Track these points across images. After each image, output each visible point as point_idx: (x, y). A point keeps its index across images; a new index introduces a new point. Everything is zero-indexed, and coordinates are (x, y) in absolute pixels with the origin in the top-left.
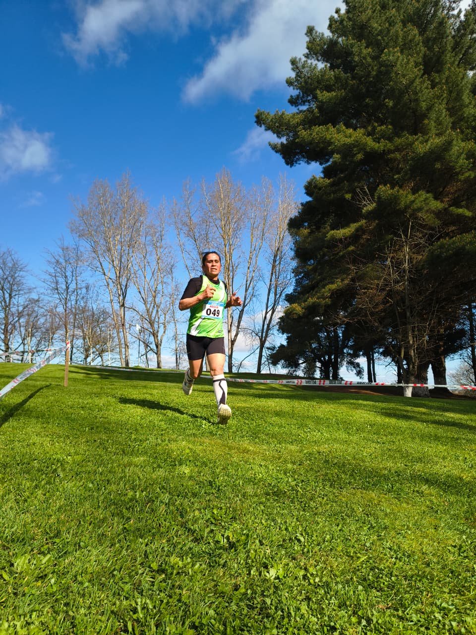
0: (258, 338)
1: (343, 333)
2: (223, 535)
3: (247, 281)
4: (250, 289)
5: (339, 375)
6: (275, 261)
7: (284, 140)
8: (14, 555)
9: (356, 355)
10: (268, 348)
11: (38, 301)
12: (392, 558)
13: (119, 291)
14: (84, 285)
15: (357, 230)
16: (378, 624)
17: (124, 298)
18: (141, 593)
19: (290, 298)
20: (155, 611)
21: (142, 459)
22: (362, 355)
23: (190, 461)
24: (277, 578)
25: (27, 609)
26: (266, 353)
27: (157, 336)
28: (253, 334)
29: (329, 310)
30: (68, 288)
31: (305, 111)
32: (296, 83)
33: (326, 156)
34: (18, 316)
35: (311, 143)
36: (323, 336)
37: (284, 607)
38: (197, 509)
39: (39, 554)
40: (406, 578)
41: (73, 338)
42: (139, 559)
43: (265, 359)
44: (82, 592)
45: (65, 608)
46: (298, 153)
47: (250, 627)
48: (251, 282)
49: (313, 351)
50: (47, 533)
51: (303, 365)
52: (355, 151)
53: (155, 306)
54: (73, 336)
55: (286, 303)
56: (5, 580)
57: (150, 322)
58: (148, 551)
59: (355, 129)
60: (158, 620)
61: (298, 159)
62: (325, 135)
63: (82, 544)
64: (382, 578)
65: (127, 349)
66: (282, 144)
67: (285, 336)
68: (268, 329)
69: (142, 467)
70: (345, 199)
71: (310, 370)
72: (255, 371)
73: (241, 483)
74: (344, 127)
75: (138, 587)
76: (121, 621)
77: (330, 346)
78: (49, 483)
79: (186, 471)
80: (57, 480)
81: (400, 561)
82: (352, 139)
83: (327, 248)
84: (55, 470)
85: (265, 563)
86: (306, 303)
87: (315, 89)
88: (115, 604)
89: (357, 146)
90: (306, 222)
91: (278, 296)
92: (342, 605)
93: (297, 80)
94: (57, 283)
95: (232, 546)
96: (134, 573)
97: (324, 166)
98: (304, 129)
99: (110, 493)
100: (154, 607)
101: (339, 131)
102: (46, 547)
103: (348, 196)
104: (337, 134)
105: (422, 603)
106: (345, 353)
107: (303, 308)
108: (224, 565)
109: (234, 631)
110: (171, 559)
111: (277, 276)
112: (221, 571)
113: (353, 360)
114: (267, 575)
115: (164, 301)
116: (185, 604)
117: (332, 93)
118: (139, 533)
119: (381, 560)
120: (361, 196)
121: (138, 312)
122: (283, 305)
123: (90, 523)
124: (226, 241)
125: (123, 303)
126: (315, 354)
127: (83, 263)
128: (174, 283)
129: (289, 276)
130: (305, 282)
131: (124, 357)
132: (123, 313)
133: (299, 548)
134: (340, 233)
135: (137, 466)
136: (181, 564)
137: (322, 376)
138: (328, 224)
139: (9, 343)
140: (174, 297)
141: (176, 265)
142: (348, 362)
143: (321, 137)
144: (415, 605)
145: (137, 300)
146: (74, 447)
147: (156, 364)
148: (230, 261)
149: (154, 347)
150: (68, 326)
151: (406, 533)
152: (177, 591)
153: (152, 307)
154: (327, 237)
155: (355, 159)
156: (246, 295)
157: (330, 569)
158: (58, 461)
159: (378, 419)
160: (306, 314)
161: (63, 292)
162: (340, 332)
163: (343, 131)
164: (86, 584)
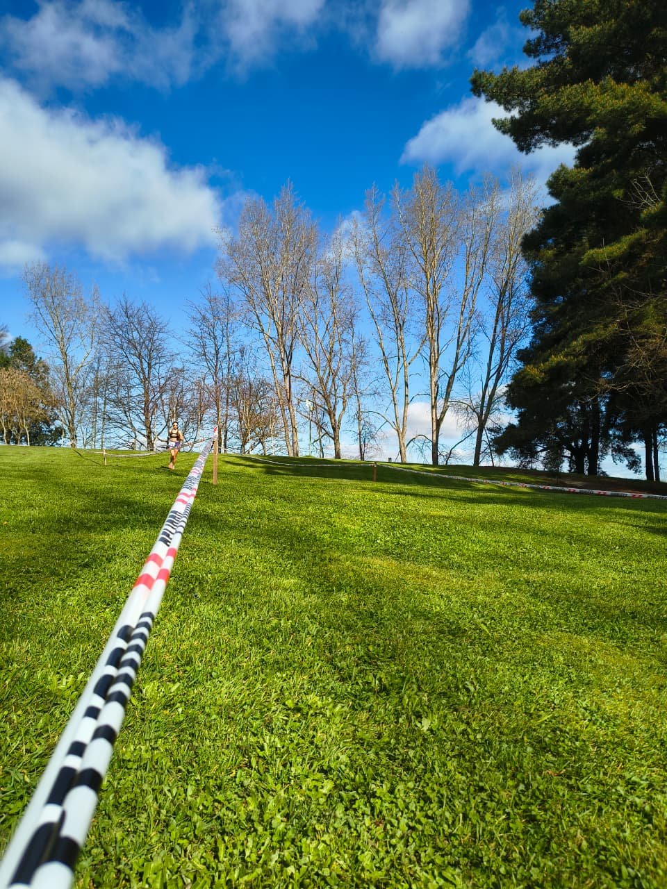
0: (475, 415)
1: (607, 405)
2: (375, 676)
3: (459, 333)
4: (465, 344)
5: (599, 468)
6: (501, 302)
7: (515, 113)
8: (142, 680)
9: (627, 439)
10: (491, 430)
11: (182, 371)
12: (585, 720)
13: (282, 354)
14: (237, 348)
15: (632, 246)
16: (539, 790)
17: (289, 363)
18: (271, 731)
19: (523, 356)
20: (282, 750)
21: (292, 581)
22: (638, 438)
23: (351, 587)
24: (431, 730)
25: (153, 736)
26: (486, 437)
27: (334, 415)
28: (469, 409)
29: (586, 371)
30: (217, 352)
31: (550, 63)
32: (536, 19)
33: (583, 130)
34: (159, 392)
35: (558, 114)
36: (574, 410)
37: (427, 761)
38: (350, 644)
39: (169, 681)
40: (595, 744)
41: (226, 418)
42: (273, 695)
43: (486, 446)
44: (208, 724)
45: (190, 738)
46: (538, 131)
47: (384, 777)
48: (465, 334)
49: (558, 433)
50: (179, 660)
51: (543, 454)
52: (631, 119)
53: (331, 374)
54: (227, 415)
55: (518, 362)
56: (133, 705)
57: (324, 396)
58: (285, 687)
59: (631, 83)
60: (285, 760)
61: (539, 141)
62: (582, 98)
63: (214, 674)
64: (563, 741)
65: (294, 432)
66: (513, 120)
67: (516, 412)
68: (491, 402)
69: (291, 591)
70: (613, 198)
71: (554, 460)
72: (470, 463)
73: (409, 617)
74: (613, 83)
75: (268, 725)
76: (247, 756)
77: (585, 425)
78: (184, 604)
79: (343, 599)
80: (194, 601)
81: (594, 724)
82: (625, 101)
83: (583, 277)
84: (193, 589)
85: (419, 712)
86: (547, 363)
87: (566, 25)
88: (241, 739)
89: (634, 112)
90: (550, 238)
91: (505, 354)
92: (501, 766)
93: (537, 14)
94: (204, 346)
95: (383, 689)
96: (266, 709)
97: (580, 147)
98: (547, 92)
99: (250, 620)
100: (283, 747)
101: (604, 90)
102: (177, 674)
103: (618, 193)
104: (602, 94)
105: (605, 774)
106: (611, 436)
107: (541, 372)
108: (370, 710)
109: (365, 779)
110: (308, 697)
111: (505, 324)
112: (364, 715)
113: (622, 445)
114: (419, 725)
115: (342, 366)
116: (316, 746)
117: (594, 27)
118: (278, 667)
119: (569, 721)
120: (639, 191)
121: (308, 382)
122: (513, 366)
123: (226, 652)
124: (429, 276)
125: (288, 370)
126: (561, 438)
127: (236, 318)
128: (356, 340)
129: (523, 323)
130: (548, 330)
131: (291, 444)
132: (288, 384)
133: (466, 698)
134: (604, 253)
135: (285, 589)
136: (319, 704)
137: (573, 470)
138: (585, 239)
139: (151, 426)
140: (357, 359)
141: (359, 314)
142: (615, 448)
143: (574, 103)
144: (595, 774)
145: (306, 366)
146: (216, 563)
147: (333, 452)
148: (435, 305)
149: (331, 431)
150: (220, 403)
151: (615, 691)
152: (311, 733)
153: (326, 375)
154: (582, 260)
155: (631, 131)
156: (457, 354)
157: (497, 725)
158: (196, 579)
159: (636, 537)
160: (545, 380)
161: (211, 358)
162: (602, 404)
163: (611, 88)
164: (214, 716)
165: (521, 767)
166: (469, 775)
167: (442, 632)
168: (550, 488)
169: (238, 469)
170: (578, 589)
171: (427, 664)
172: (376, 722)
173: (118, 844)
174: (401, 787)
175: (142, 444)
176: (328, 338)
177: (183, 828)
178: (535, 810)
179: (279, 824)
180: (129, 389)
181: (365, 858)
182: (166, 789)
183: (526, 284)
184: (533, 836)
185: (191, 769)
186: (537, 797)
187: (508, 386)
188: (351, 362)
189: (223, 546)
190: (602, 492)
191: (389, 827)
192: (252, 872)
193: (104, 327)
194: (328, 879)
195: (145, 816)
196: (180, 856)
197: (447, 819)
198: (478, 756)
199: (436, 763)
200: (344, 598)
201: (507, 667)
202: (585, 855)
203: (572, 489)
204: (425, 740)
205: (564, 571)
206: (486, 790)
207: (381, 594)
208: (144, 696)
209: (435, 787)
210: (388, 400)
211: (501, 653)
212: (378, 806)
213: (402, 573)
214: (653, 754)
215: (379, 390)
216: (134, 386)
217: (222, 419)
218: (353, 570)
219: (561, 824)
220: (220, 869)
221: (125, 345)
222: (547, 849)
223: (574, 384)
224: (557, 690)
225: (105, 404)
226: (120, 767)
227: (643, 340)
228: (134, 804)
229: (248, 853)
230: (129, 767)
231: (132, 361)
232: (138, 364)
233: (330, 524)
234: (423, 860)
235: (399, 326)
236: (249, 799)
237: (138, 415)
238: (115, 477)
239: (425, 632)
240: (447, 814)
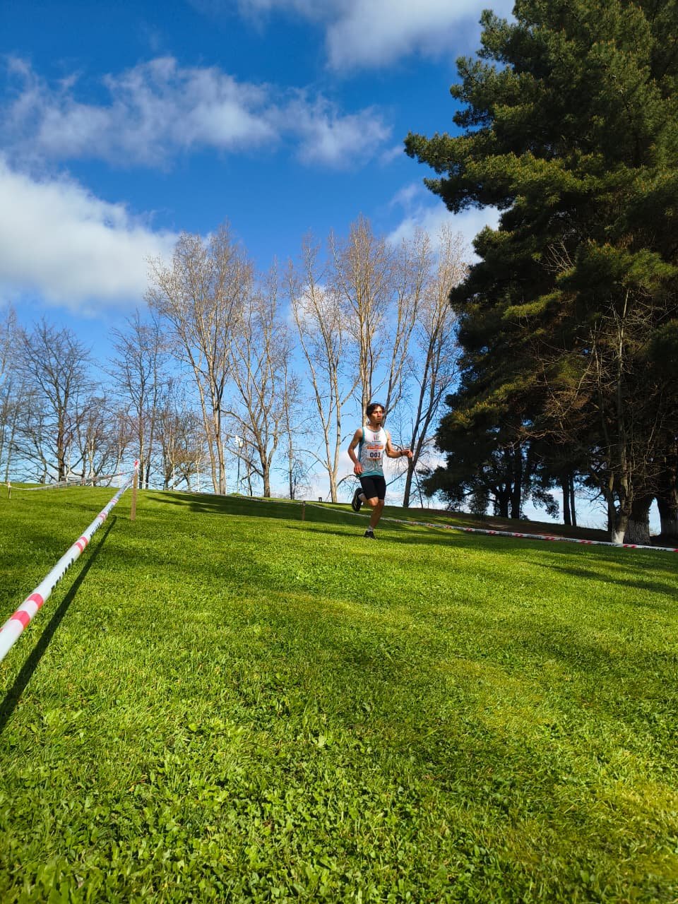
1: (528, 451)
2: (279, 701)
3: (391, 376)
4: (397, 387)
5: (521, 512)
6: (431, 348)
7: (445, 176)
8: (44, 709)
9: (546, 484)
10: (420, 472)
11: (104, 401)
12: (466, 733)
13: (213, 388)
14: (165, 379)
15: (549, 305)
16: (415, 791)
17: (220, 397)
18: (172, 751)
19: (451, 400)
20: (182, 767)
21: (206, 614)
22: (556, 483)
23: (265, 619)
24: (326, 746)
25: (52, 758)
26: (416, 478)
27: (265, 452)
29: (509, 419)
30: (143, 383)
31: (477, 133)
32: (465, 94)
33: (506, 197)
34: (76, 422)
35: (483, 180)
36: (499, 456)
37: (318, 770)
38: (257, 672)
39: (72, 709)
40: (471, 753)
41: (150, 452)
42: (177, 719)
43: (416, 488)
44: (110, 746)
45: (90, 759)
46: (466, 193)
47: (276, 786)
48: (397, 377)
49: (483, 476)
50: (83, 690)
51: (470, 497)
52: (548, 191)
53: (263, 410)
54: (150, 449)
55: (447, 407)
56: (34, 732)
57: (254, 433)
58: (189, 712)
59: (548, 160)
60: (184, 775)
61: (466, 203)
62: (505, 168)
63: (118, 702)
64: (444, 751)
65: (222, 470)
66: (443, 181)
67: (445, 454)
68: (420, 445)
69: (204, 623)
70: (531, 259)
71: (480, 503)
72: (400, 504)
73: (319, 647)
74: (532, 157)
75: (170, 746)
76: (146, 773)
77: (509, 470)
78: (91, 637)
79: (256, 631)
80: (101, 634)
81: (473, 737)
82: (543, 175)
83: (505, 331)
84: (101, 623)
85: (316, 730)
86: (473, 409)
87: (492, 103)
88: (142, 758)
89: (550, 184)
90: (475, 292)
91: (435, 399)
92: (385, 773)
93: (466, 89)
94: (129, 376)
95: (286, 711)
96: (168, 732)
97: (503, 211)
98: (474, 159)
99: (159, 651)
100: (183, 764)
101: (524, 163)
102: (80, 703)
103: (537, 256)
104: (522, 166)
105: (475, 777)
106: (532, 481)
107: (467, 417)
108: (271, 729)
109: (258, 787)
110: (212, 721)
111: (435, 370)
112: (265, 735)
113: (542, 491)
114: (314, 741)
115: (274, 403)
116: (216, 762)
117: (516, 107)
118: (183, 694)
119: (452, 734)
120: (555, 256)
121: (239, 418)
122: (443, 410)
123: (132, 682)
124: (362, 319)
125: (218, 405)
126: (487, 481)
127: (165, 350)
128: (289, 379)
129: (451, 370)
130: (475, 378)
131: (218, 480)
132: (217, 419)
133: (362, 717)
134: (523, 310)
135: (198, 622)
136: (222, 726)
137: (497, 514)
138: (507, 296)
139: (65, 459)
140: (289, 398)
141: (292, 352)
142: (535, 493)
143: (498, 171)
144: (467, 777)
145: (237, 402)
146: (127, 597)
147: (262, 491)
148: (368, 348)
149: (260, 468)
150: (144, 437)
151: (496, 708)
152: (212, 751)
153: (258, 411)
154: (504, 315)
155: (547, 202)
156: (389, 396)
157: (387, 739)
158: (105, 613)
159: (542, 575)
160: (471, 425)
161: (137, 389)
162: (523, 450)
163: (531, 161)
164: (116, 739)
165: (402, 772)
166: (355, 781)
167: (348, 660)
168: (474, 530)
169: (160, 505)
170: (480, 621)
171: (329, 688)
172: (275, 740)
173: (12, 851)
174: (291, 792)
175: (52, 477)
176: (260, 373)
177: (79, 836)
178: (409, 808)
179: (173, 827)
180: (42, 417)
181: (251, 853)
182: (63, 803)
183: (453, 332)
184: (405, 828)
185: (89, 785)
186: (413, 798)
187: (437, 429)
188: (283, 399)
189: (136, 581)
190: (519, 535)
191: (276, 826)
192: (144, 868)
193: (19, 352)
194: (214, 870)
195: (40, 826)
196: (74, 860)
197: (330, 817)
198: (366, 766)
199: (326, 771)
200: (257, 629)
201: (403, 690)
202: (447, 840)
203: (493, 532)
204: (319, 753)
205: (471, 605)
206: (368, 793)
207: (294, 626)
208: (45, 723)
209: (323, 792)
210: (320, 439)
211: (400, 678)
212: (268, 809)
213: (317, 607)
214: (519, 760)
215: (311, 429)
216: (48, 415)
217: (146, 454)
218: (269, 605)
219: (430, 817)
220: (113, 866)
221: (41, 371)
222: (415, 837)
223: (498, 430)
224: (446, 709)
225: (13, 433)
226: (17, 786)
227: (559, 392)
228: (30, 818)
229: (140, 852)
230: (26, 786)
231: (47, 388)
232: (54, 392)
233: (250, 561)
234: (304, 850)
235: (333, 367)
236: (145, 809)
237: (50, 446)
238: (21, 511)
239: (331, 660)
240: (330, 813)
